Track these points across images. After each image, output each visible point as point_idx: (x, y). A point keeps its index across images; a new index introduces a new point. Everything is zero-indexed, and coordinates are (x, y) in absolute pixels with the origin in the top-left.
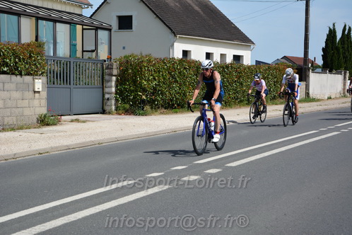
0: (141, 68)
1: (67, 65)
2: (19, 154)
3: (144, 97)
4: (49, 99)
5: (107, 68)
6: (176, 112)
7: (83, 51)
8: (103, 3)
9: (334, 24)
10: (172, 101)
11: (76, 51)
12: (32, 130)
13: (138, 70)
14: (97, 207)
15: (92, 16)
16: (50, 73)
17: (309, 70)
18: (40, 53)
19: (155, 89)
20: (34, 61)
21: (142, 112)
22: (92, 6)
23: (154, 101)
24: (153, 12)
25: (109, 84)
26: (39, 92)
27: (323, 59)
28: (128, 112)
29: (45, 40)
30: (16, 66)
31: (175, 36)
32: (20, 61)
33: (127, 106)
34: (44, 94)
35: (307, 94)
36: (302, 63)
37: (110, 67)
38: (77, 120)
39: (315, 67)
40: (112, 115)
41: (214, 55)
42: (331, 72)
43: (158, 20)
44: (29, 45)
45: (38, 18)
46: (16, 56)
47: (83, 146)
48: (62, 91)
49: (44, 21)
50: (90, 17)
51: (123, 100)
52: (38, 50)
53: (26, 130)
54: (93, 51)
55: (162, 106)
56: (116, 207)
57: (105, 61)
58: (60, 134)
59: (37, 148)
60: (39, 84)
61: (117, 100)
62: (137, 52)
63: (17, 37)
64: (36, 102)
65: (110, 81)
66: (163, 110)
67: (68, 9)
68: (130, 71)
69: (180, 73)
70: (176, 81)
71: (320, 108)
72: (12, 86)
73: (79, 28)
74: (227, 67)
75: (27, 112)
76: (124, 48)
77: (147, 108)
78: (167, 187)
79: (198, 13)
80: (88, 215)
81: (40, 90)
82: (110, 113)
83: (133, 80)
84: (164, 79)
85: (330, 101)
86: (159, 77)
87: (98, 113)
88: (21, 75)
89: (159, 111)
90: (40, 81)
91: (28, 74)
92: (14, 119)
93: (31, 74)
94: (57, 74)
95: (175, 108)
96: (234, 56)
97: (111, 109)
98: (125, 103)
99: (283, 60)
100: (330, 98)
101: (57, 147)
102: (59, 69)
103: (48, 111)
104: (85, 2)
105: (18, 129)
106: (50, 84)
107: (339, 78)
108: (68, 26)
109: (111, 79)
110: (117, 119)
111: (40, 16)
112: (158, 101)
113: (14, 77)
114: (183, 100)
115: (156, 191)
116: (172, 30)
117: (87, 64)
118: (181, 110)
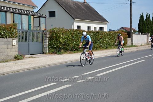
0: (59, 34)
1: (27, 33)
2: (6, 72)
3: (61, 46)
4: (19, 48)
5: (44, 34)
6: (75, 53)
7: (34, 27)
8: (42, 6)
9: (142, 13)
10: (73, 48)
11: (31, 27)
12: (12, 62)
13: (58, 34)
14: (39, 95)
15: (38, 11)
16: (20, 37)
17: (132, 33)
18: (15, 28)
19: (65, 43)
20: (12, 32)
21: (60, 53)
22: (37, 7)
23: (65, 48)
24: (64, 9)
25: (45, 41)
26: (15, 45)
27: (138, 28)
28: (54, 53)
29: (17, 22)
30: (4, 34)
31: (74, 19)
32: (6, 32)
33: (53, 50)
34: (17, 46)
35: (132, 44)
36: (129, 30)
37: (46, 34)
38: (32, 57)
39: (135, 32)
41: (91, 27)
42: (142, 34)
43: (66, 13)
44: (10, 25)
45: (14, 13)
46: (4, 30)
47: (34, 68)
48: (25, 44)
49: (17, 15)
50: (37, 12)
51: (52, 48)
52: (14, 27)
53: (9, 62)
54: (38, 27)
55: (69, 50)
57: (43, 31)
58: (24, 63)
59: (14, 70)
60: (15, 42)
61: (49, 48)
62: (57, 27)
63: (5, 21)
64: (13, 50)
65: (46, 40)
66: (69, 52)
67: (28, 9)
68: (54, 35)
69: (76, 35)
70: (75, 39)
71: (137, 49)
72: (3, 43)
73: (32, 17)
74: (97, 32)
75: (10, 54)
76: (52, 25)
77: (62, 51)
78: (71, 85)
79: (84, 9)
80: (35, 98)
81: (15, 44)
82: (46, 54)
83: (56, 39)
84: (69, 38)
85: (142, 46)
86: (67, 38)
87: (41, 54)
88: (6, 38)
89: (67, 52)
90: (15, 40)
91: (10, 37)
92: (4, 57)
93: (11, 38)
94: (22, 37)
95: (74, 51)
96: (100, 28)
97: (46, 52)
98: (52, 49)
99: (121, 29)
100: (142, 45)
101: (23, 69)
102: (23, 35)
103: (19, 53)
104: (35, 6)
105: (6, 61)
106: (19, 41)
107: (146, 36)
108: (27, 16)
109: (46, 39)
110: (49, 56)
111: (15, 12)
112: (67, 48)
113: (3, 39)
114: (78, 47)
115: (66, 87)
116: (72, 17)
117: (36, 33)
118: (77, 52)
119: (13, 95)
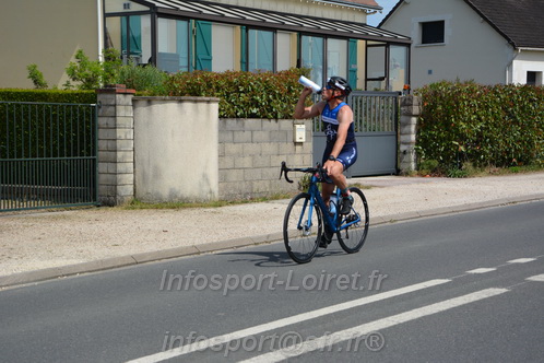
0: (457, 103)
2: (273, 235)
3: (462, 148)
4: (316, 153)
5: (404, 104)
6: (516, 172)
7: (367, 80)
8: (398, 5)
10: (508, 153)
11: (356, 79)
13: (452, 105)
14: (390, 318)
15: (381, 24)
19: (480, 135)
20: (295, 97)
21: (458, 172)
22: (380, 9)
23: (479, 154)
24: (478, 12)
25: (406, 129)
26: (301, 144)
28: (441, 171)
29: (310, 65)
30: (269, 105)
31: (515, 49)
32: (275, 98)
33: (435, 163)
34: (309, 147)
37: (408, 103)
40: (411, 176)
43: (486, 25)
44: (287, 73)
45: (301, 33)
46: (269, 90)
49: (310, 38)
50: (378, 28)
51: (428, 153)
53: (283, 201)
54: (381, 79)
55: (492, 162)
56: (420, 319)
57: (400, 93)
60: (302, 131)
61: (418, 154)
62: (451, 78)
63: (271, 62)
64: (297, 159)
65: (408, 124)
66: (494, 168)
67: (346, 16)
68: (440, 108)
69: (522, 108)
70: (516, 122)
72: (264, 135)
73: (361, 44)
76: (430, 72)
77: (468, 165)
78: (504, 290)
81: (303, 140)
82: (407, 174)
83: (444, 121)
84: (495, 118)
86: (487, 116)
87: (388, 174)
88: (276, 118)
89: (487, 170)
90: (303, 126)
91: (287, 117)
92: (267, 185)
93: (291, 117)
95: (514, 165)
97: (410, 168)
98: (431, 158)
104: (371, 4)
105: (272, 199)
106: (318, 131)
108: (345, 42)
109: (410, 120)
110: (418, 182)
111: (304, 30)
112: (485, 154)
113: (266, 122)
114: (528, 152)
115: (485, 296)
116: (509, 40)
117: (373, 100)
118: (524, 168)
119: (301, 313)
